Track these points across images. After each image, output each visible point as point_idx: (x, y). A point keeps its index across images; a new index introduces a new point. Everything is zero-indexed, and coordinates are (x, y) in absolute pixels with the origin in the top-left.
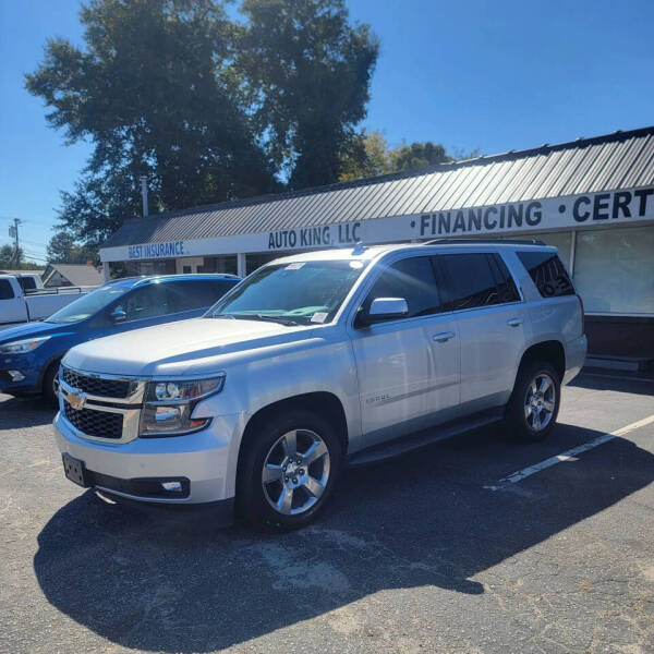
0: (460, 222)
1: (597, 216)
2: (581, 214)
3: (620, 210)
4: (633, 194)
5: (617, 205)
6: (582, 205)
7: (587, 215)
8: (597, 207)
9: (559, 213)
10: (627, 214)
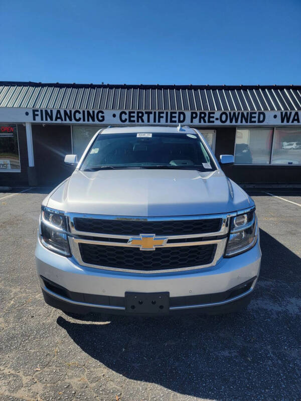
0: (59, 116)
1: (130, 121)
2: (123, 119)
3: (140, 119)
4: (144, 113)
5: (138, 117)
6: (123, 115)
7: (126, 120)
8: (130, 117)
9: (113, 117)
10: (143, 121)
